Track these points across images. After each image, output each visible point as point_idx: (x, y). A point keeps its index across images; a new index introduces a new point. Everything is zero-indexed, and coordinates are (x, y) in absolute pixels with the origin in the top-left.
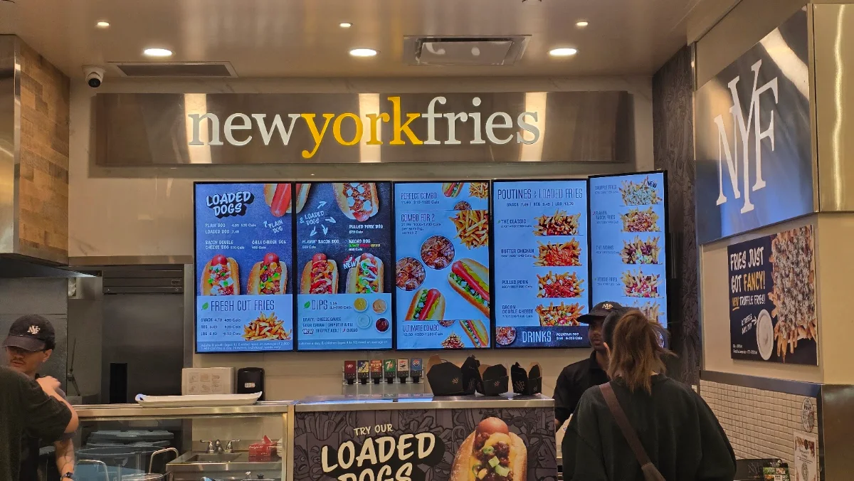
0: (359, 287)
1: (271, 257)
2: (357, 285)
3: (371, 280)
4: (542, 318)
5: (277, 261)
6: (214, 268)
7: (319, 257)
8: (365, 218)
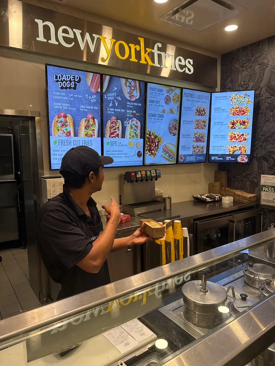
0: (130, 135)
1: (90, 116)
2: (130, 134)
3: (135, 132)
4: (193, 150)
5: (93, 119)
6: (60, 120)
7: (114, 118)
8: (134, 99)
